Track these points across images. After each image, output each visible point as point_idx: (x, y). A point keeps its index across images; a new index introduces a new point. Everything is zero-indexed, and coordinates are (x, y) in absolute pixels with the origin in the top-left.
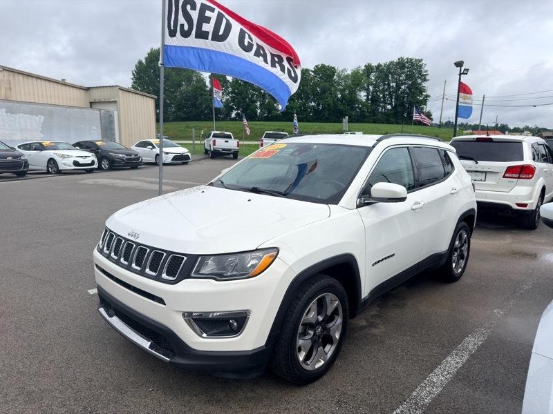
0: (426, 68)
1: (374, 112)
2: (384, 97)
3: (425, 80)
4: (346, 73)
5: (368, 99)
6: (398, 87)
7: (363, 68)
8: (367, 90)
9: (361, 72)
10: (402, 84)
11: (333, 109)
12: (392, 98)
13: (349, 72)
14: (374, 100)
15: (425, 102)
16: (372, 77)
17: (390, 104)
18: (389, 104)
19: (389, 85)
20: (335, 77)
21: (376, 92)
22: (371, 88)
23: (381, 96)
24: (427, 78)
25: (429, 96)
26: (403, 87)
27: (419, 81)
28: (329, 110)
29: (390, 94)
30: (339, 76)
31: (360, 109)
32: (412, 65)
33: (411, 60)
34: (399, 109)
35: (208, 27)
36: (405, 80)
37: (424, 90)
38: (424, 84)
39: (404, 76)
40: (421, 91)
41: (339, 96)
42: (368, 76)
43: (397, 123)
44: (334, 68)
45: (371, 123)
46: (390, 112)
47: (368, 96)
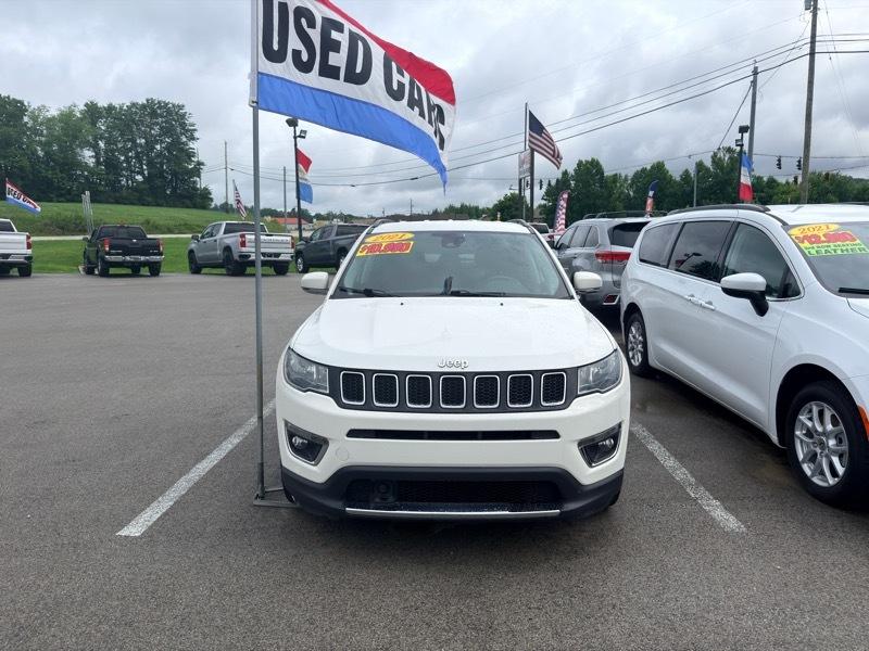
0: (191, 120)
1: (114, 185)
2: (128, 160)
3: (193, 138)
4: (49, 115)
5: (98, 163)
6: (150, 145)
7: (82, 107)
8: (95, 147)
9: (78, 115)
10: (157, 142)
11: (31, 177)
12: (141, 164)
13: (53, 112)
14: (111, 165)
15: (197, 171)
16: (102, 126)
17: (141, 173)
18: (138, 173)
19: (134, 141)
20: (26, 119)
21: (113, 151)
22: (102, 144)
23: (123, 158)
24: (196, 135)
25: (203, 164)
26: (158, 147)
27: (184, 139)
28: (22, 179)
29: (137, 156)
30: (34, 118)
31: (86, 178)
32: (169, 112)
33: (167, 104)
34: (158, 182)
35: (338, 59)
36: (160, 136)
37: (193, 155)
38: (191, 145)
39: (157, 128)
40: (190, 155)
41: (41, 153)
42: (94, 124)
43: (158, 205)
44: (22, 103)
45: (112, 203)
46: (143, 186)
47: (97, 156)
